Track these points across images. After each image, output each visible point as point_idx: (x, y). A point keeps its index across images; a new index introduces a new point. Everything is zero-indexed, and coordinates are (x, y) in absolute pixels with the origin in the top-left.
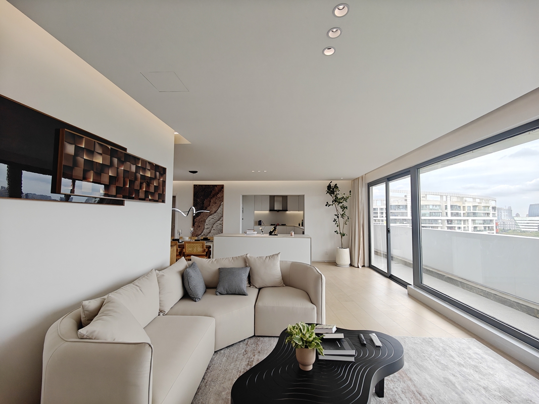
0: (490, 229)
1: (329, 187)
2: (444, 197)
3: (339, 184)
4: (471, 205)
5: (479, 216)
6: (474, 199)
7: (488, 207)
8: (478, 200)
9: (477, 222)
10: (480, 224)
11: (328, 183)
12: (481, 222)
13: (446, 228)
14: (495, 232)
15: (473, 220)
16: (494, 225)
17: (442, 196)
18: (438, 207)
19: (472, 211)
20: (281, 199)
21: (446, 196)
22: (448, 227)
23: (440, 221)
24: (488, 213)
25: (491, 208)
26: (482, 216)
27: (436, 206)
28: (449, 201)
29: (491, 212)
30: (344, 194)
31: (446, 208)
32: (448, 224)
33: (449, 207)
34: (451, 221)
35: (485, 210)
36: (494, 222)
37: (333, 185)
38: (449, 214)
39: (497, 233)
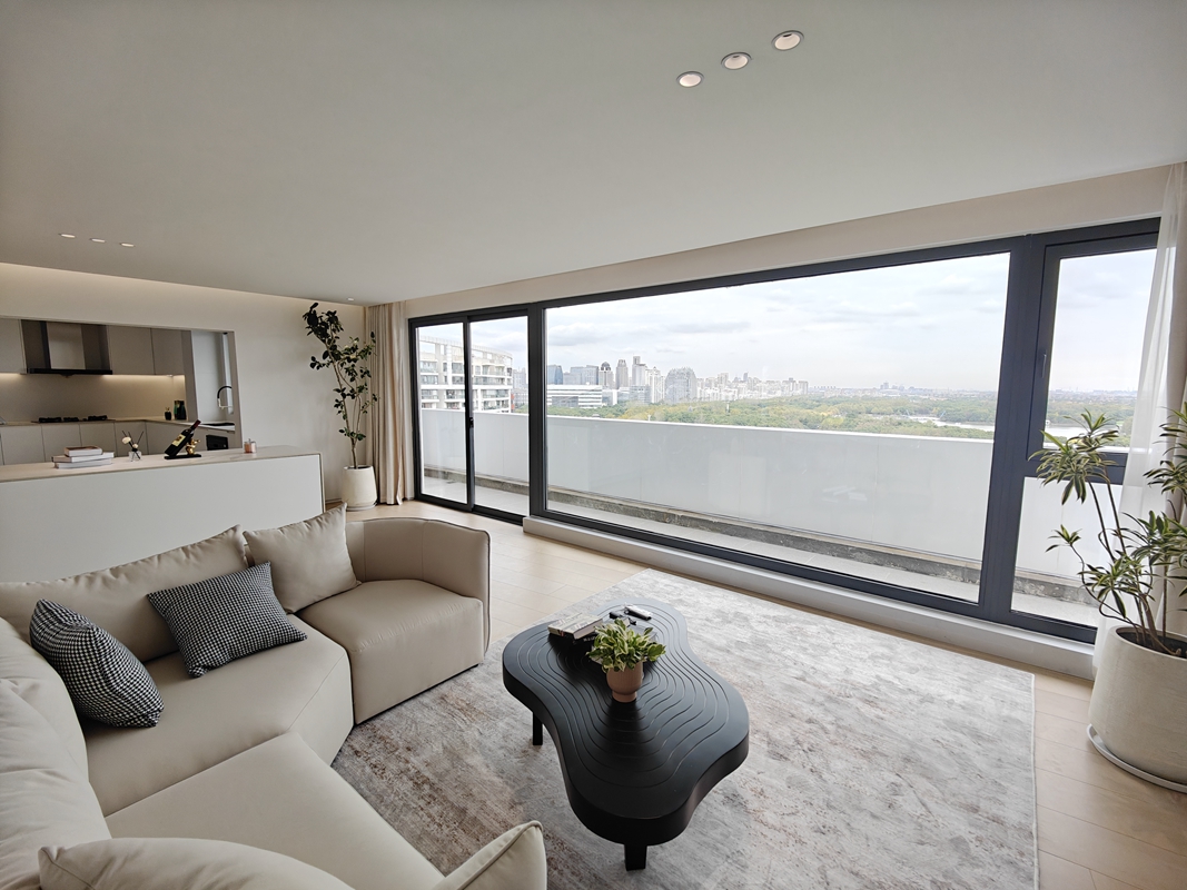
0: (504, 404)
1: (311, 317)
2: (442, 347)
3: (342, 312)
4: (480, 364)
5: (491, 384)
6: (485, 353)
7: (503, 368)
8: (490, 357)
9: (488, 393)
10: (492, 396)
11: (306, 305)
12: (494, 393)
13: (445, 406)
14: (509, 409)
15: (483, 390)
16: (509, 398)
17: (437, 345)
18: (431, 367)
19: (481, 375)
20: (79, 331)
21: (445, 346)
22: (448, 403)
23: (435, 393)
24: (502, 379)
25: (505, 370)
26: (494, 384)
27: (429, 363)
28: (449, 355)
29: (506, 377)
30: (357, 339)
31: (445, 369)
32: (448, 398)
33: (449, 367)
34: (453, 391)
35: (498, 374)
36: (509, 392)
37: (321, 310)
38: (450, 380)
39: (512, 411)
